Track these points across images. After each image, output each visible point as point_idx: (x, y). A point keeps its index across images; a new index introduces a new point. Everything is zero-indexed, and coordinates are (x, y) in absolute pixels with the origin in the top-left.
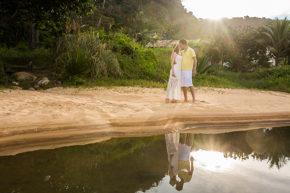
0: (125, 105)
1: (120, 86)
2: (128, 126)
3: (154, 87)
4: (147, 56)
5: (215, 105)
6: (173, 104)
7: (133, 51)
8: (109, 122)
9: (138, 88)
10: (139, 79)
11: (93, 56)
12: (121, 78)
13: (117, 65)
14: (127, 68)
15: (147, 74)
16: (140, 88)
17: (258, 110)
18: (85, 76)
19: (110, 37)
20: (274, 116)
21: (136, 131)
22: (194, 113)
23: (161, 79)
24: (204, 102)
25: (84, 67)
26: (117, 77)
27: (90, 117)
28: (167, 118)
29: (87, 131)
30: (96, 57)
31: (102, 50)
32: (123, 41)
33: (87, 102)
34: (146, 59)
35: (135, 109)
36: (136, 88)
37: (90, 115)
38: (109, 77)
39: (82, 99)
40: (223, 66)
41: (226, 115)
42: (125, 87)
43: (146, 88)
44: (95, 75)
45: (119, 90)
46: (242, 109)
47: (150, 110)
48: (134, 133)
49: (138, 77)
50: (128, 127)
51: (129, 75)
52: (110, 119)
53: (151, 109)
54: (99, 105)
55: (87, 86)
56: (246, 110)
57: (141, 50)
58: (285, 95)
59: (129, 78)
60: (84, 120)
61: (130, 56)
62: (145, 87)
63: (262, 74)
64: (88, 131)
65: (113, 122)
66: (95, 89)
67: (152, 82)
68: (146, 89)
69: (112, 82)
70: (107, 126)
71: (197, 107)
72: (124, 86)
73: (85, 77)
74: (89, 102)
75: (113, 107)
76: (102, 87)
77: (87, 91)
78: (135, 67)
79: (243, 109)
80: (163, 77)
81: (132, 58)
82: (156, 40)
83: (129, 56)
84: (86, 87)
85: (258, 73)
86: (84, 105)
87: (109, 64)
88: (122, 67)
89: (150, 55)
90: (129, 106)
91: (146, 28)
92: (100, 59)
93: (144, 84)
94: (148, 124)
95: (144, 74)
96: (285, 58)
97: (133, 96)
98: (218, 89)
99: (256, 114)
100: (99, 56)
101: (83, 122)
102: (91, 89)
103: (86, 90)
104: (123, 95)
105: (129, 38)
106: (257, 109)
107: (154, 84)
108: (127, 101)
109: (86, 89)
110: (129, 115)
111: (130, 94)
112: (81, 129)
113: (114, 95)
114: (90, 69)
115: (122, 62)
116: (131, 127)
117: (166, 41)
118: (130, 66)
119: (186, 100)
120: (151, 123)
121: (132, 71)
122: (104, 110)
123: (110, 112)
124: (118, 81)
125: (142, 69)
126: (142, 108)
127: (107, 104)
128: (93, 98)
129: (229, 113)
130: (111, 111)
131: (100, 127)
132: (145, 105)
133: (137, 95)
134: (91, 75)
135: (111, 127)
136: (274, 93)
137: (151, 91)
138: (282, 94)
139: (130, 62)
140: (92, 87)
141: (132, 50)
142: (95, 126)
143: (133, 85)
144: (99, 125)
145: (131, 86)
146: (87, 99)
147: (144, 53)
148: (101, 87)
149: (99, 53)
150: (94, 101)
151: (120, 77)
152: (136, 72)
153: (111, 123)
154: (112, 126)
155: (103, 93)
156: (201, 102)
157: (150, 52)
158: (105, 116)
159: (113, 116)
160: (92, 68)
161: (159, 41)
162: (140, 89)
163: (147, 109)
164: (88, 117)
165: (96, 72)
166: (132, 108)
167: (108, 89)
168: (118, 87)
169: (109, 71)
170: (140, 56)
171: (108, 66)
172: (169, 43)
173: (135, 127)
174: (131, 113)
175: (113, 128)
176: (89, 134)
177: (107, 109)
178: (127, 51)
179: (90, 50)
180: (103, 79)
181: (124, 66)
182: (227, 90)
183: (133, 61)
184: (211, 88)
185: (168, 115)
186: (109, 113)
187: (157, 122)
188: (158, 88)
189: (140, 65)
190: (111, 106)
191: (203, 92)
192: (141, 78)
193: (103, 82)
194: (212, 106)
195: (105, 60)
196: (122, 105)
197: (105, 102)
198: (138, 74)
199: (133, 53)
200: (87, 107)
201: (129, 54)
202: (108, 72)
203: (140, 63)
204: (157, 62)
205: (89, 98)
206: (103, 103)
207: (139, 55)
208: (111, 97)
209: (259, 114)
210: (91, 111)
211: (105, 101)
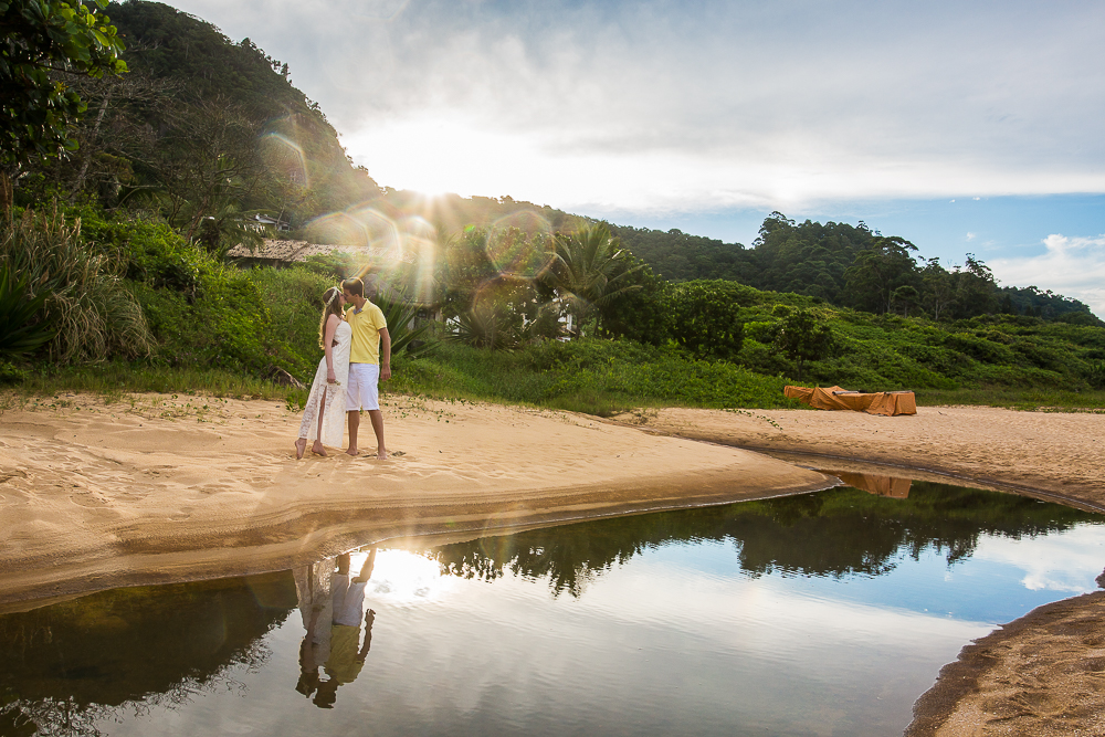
0: (168, 470)
1: (147, 390)
2: (178, 549)
3: (255, 397)
4: (235, 296)
5: (432, 466)
6: (316, 465)
7: (192, 279)
8: (113, 538)
9: (204, 399)
10: (207, 370)
11: (57, 292)
12: (150, 365)
13: (139, 321)
14: (171, 332)
15: (235, 353)
16: (213, 399)
17: (540, 478)
18: (27, 356)
19: (118, 232)
20: (578, 497)
21: (204, 567)
22: (376, 495)
23: (276, 370)
24: (402, 454)
25: (25, 326)
26: (137, 359)
27: (48, 525)
28: (299, 515)
29: (36, 578)
30: (69, 295)
31: (90, 274)
32: (162, 247)
33: (34, 455)
34: (233, 306)
35: (201, 486)
36: (200, 400)
37: (47, 517)
38: (110, 358)
39: (15, 441)
40: (445, 327)
41: (463, 499)
42: (164, 396)
43: (230, 400)
44: (62, 353)
45: (147, 409)
46: (501, 477)
47: (246, 487)
48: (197, 574)
49: (205, 362)
50: (180, 553)
51: (176, 354)
52: (119, 525)
53: (251, 485)
54: (79, 468)
55: (33, 388)
56: (510, 481)
57: (217, 276)
58: (596, 424)
59: (174, 364)
60: (25, 536)
61: (182, 293)
62: (228, 396)
63: (542, 358)
64: (41, 578)
65: (130, 535)
66: (64, 405)
67: (249, 379)
68: (232, 406)
69: (119, 379)
70: (109, 552)
71: (382, 476)
72: (161, 393)
73: (27, 359)
74: (41, 459)
75: (126, 476)
76: (84, 395)
77: (34, 409)
78: (196, 328)
79: (504, 477)
80: (282, 365)
81: (189, 301)
82: (259, 238)
83: (177, 296)
84: (30, 394)
85: (533, 353)
86: (25, 476)
87: (114, 320)
88: (155, 329)
89: (243, 295)
90: (180, 473)
91: (232, 202)
92: (84, 305)
93: (223, 387)
94: (242, 540)
95: (225, 353)
96: (594, 319)
97: (192, 432)
98: (436, 402)
99: (536, 493)
100: (80, 294)
101: (21, 543)
102: (49, 402)
103: (30, 405)
104: (160, 431)
105: (180, 238)
106: (537, 477)
107: (256, 386)
108: (172, 450)
109: (27, 402)
110: (182, 510)
111: (181, 425)
112: (13, 571)
113: (127, 429)
114: (44, 333)
115: (155, 313)
116: (187, 553)
117: (290, 243)
118: (180, 326)
119: (352, 450)
120: (254, 536)
121: (187, 342)
122: (96, 491)
123: (118, 498)
124: (143, 374)
125: (217, 337)
126: (221, 481)
127: (105, 464)
128: (56, 437)
129: (468, 492)
130: (119, 494)
131: (81, 559)
132: (230, 469)
133: (206, 429)
134: (48, 353)
135: (121, 555)
136: (571, 416)
137: (247, 413)
138: (592, 422)
139: (183, 312)
140: (50, 395)
141: (188, 276)
142: (67, 558)
143: (190, 389)
144: (80, 553)
145: (183, 392)
146: (31, 443)
147: (227, 286)
148: (82, 395)
149: (80, 283)
150: (59, 450)
151: (149, 362)
152: (199, 347)
153: (120, 539)
154: (126, 554)
155: (91, 422)
156: (394, 454)
157: (245, 286)
158: (102, 515)
159: (127, 512)
160: (52, 329)
161: (268, 242)
162: (213, 402)
163: (238, 484)
164: (38, 523)
165: (66, 344)
166: (189, 480)
167: (107, 403)
168: (144, 395)
169: (111, 341)
170: (214, 298)
171: (108, 324)
172: (298, 250)
173: (202, 552)
174: (189, 501)
175: (126, 559)
176: (44, 586)
177: (107, 485)
178: (174, 278)
179: (47, 273)
180: (92, 368)
181: (162, 326)
182: (458, 408)
183: (191, 312)
184: (417, 400)
185: (301, 503)
186: (114, 503)
187: (270, 529)
188: (266, 399)
189: (214, 324)
190: (118, 475)
191: (397, 414)
192: (213, 363)
193: (90, 378)
194: (425, 472)
195: (100, 308)
196: (159, 470)
197: (97, 457)
198: (207, 352)
199: (191, 285)
200: (34, 482)
201: (180, 288)
202: (107, 345)
203: (215, 318)
204: (265, 317)
205: (41, 440)
206: (92, 459)
207: (212, 293)
208: (120, 436)
209: (543, 492)
210: (53, 502)
211: (99, 450)
